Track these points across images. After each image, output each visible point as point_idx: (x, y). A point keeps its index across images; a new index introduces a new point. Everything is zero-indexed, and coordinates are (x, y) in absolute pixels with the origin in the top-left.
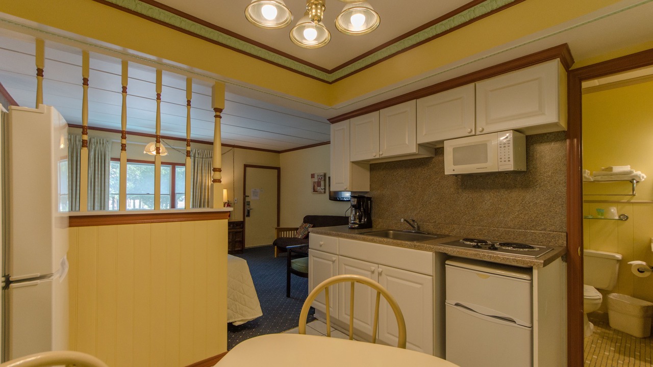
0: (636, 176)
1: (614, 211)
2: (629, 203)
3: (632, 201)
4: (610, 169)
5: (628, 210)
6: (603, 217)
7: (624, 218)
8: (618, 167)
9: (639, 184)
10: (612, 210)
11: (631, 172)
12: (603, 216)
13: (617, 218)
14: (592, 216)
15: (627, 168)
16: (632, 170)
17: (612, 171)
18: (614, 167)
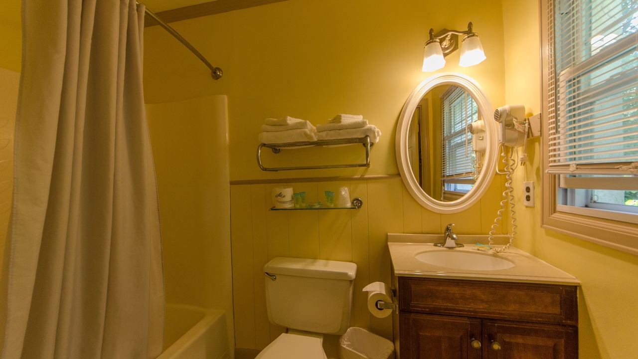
0: (370, 130)
1: (345, 193)
2: (362, 179)
3: (366, 176)
4: (338, 119)
5: (362, 190)
6: (332, 206)
7: (357, 203)
8: (348, 115)
9: (374, 146)
10: (343, 193)
11: (363, 124)
12: (331, 203)
13: (349, 205)
14: (319, 203)
15: (359, 118)
16: (365, 120)
17: (340, 122)
18: (343, 115)
